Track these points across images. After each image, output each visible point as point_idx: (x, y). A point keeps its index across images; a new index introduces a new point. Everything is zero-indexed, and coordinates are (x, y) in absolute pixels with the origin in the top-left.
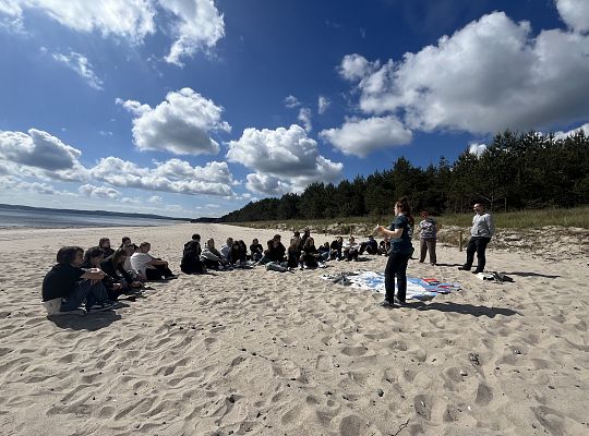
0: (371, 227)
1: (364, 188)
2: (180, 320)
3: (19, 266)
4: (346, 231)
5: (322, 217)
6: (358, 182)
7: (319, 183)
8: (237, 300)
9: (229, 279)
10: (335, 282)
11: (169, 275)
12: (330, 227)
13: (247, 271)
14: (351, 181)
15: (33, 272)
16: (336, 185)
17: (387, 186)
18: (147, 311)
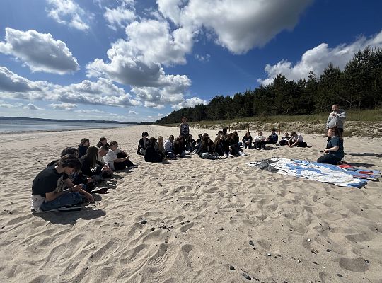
0: (261, 124)
1: (252, 97)
2: (148, 214)
3: (22, 160)
4: (243, 128)
5: (224, 119)
6: (248, 93)
7: (220, 96)
8: (190, 189)
9: (176, 167)
10: (262, 169)
11: (131, 165)
12: (232, 125)
13: (187, 160)
14: (242, 94)
15: (32, 165)
16: (232, 97)
17: (269, 95)
18: (117, 203)
